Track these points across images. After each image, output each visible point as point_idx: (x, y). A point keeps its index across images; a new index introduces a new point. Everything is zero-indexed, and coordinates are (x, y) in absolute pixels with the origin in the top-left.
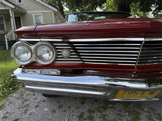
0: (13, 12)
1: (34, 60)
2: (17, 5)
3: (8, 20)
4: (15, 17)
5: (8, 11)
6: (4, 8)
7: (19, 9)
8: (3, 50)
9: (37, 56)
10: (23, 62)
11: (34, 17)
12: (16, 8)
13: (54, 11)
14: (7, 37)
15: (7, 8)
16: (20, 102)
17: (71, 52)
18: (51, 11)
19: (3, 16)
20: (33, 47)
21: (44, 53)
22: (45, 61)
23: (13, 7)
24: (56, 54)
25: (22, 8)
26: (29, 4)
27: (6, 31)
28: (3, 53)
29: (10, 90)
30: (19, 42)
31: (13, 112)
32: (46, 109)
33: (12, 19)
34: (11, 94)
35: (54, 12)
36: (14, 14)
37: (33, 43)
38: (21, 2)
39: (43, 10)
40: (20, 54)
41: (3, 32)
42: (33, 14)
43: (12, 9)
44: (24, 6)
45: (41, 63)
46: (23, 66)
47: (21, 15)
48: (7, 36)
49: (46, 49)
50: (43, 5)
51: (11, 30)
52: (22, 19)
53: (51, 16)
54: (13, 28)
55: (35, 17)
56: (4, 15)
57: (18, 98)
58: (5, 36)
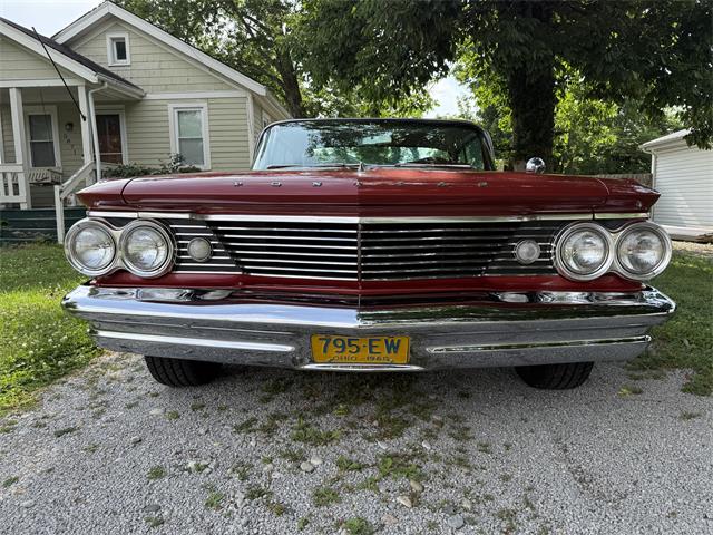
0: (90, 98)
1: (119, 264)
2: (110, 69)
3: (71, 125)
4: (97, 117)
5: (72, 91)
6: (59, 83)
7: (116, 86)
8: (44, 246)
9: (127, 254)
10: (94, 269)
11: (172, 116)
12: (103, 82)
13: (252, 92)
14: (63, 196)
15: (70, 83)
16: (86, 395)
17: (215, 246)
18: (240, 94)
19: (52, 111)
20: (118, 233)
21: (144, 249)
22: (147, 269)
23: (92, 77)
24: (174, 251)
25: (128, 80)
26: (156, 65)
27: (61, 171)
28: (43, 255)
29: (59, 368)
30: (87, 220)
31: (63, 417)
32: (155, 412)
33: (84, 125)
34: (60, 377)
35: (253, 98)
36: (95, 103)
37: (120, 222)
38: (125, 58)
39: (209, 90)
40: (87, 249)
41: (49, 175)
42: (171, 106)
43: (88, 85)
44: (135, 74)
45: (138, 272)
46: (94, 282)
47: (121, 106)
48: (61, 191)
49: (150, 237)
50: (211, 70)
51: (81, 166)
52: (127, 122)
53: (243, 111)
54: (88, 159)
55: (176, 114)
56: (54, 107)
57: (81, 387)
58: (57, 188)
